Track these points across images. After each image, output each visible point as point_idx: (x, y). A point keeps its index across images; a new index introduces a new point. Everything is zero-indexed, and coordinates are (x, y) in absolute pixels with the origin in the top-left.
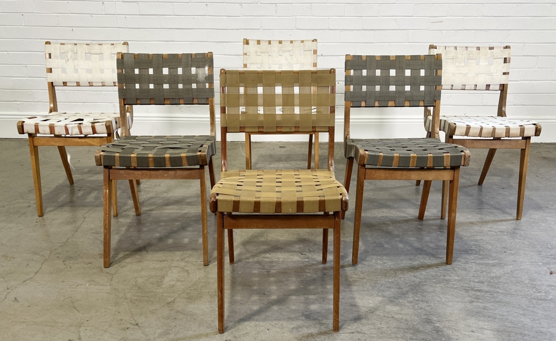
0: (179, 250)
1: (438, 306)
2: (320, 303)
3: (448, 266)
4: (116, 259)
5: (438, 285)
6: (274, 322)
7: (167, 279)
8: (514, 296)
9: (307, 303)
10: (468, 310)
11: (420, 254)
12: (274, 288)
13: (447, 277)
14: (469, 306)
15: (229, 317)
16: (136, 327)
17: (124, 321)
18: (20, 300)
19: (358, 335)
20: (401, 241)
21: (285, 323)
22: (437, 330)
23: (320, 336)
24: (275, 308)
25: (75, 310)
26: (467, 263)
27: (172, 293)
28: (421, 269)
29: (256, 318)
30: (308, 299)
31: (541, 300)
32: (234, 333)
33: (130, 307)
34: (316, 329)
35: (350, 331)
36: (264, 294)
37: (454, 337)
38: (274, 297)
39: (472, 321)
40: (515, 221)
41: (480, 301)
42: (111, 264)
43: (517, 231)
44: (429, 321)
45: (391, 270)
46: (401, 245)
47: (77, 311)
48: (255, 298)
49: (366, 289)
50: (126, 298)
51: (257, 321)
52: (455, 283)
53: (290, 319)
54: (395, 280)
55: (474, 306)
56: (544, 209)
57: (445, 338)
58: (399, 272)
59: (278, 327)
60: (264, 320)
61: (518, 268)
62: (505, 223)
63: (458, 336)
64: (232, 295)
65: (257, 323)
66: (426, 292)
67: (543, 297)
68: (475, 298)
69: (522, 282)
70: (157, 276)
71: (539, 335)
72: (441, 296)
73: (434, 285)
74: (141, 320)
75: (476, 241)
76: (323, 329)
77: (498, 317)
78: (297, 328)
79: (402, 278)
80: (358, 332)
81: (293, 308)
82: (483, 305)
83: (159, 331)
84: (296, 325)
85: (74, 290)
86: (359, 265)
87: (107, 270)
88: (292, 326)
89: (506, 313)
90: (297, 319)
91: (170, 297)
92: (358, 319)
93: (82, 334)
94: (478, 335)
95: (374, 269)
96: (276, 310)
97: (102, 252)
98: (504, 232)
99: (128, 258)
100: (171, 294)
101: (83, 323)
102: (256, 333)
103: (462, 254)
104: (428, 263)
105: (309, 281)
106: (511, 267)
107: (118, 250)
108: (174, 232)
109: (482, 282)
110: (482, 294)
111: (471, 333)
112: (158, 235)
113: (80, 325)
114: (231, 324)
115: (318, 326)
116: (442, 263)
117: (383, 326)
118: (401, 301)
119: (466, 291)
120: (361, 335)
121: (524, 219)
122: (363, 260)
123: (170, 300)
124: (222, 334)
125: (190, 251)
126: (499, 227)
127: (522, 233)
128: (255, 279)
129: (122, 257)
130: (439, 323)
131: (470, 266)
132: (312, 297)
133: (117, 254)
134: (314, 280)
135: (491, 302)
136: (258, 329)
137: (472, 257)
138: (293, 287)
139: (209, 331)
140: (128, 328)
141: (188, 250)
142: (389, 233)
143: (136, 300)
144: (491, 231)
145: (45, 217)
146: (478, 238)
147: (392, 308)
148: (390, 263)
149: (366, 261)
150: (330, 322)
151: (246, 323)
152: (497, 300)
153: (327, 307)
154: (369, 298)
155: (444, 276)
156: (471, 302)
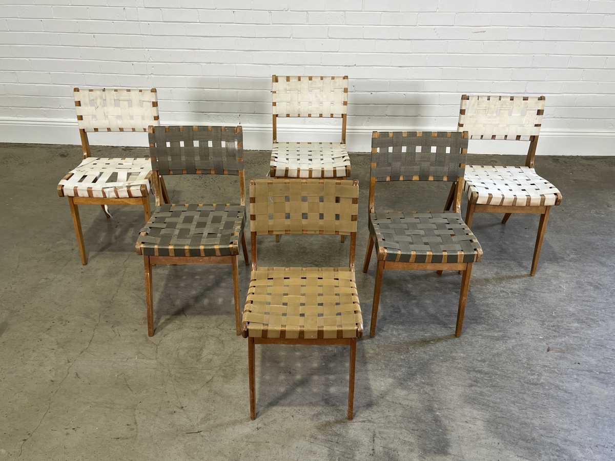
0: (215, 314)
1: (441, 390)
2: (338, 385)
3: (457, 339)
4: (159, 324)
5: (444, 364)
6: (298, 408)
7: (205, 352)
8: (510, 379)
9: (327, 385)
10: (466, 396)
11: (433, 323)
12: (299, 365)
13: (454, 354)
14: (468, 391)
15: (260, 400)
16: (182, 411)
17: (170, 404)
18: (80, 375)
19: (369, 424)
20: (417, 305)
21: (306, 409)
22: (437, 420)
23: (336, 425)
24: (299, 390)
25: (128, 389)
26: (474, 335)
27: (210, 369)
28: (432, 343)
29: (282, 402)
30: (327, 379)
31: (533, 384)
32: (264, 419)
33: (175, 387)
34: (333, 417)
35: (362, 420)
36: (290, 373)
37: (450, 428)
38: (298, 377)
39: (468, 410)
40: (528, 278)
41: (479, 385)
42: (155, 330)
43: (528, 292)
44: (430, 410)
45: (404, 343)
46: (416, 311)
47: (130, 390)
48: (282, 377)
49: (380, 368)
50: (171, 376)
51: (283, 405)
52: (459, 361)
53: (311, 404)
54: (406, 357)
55: (472, 391)
56: (559, 260)
57: (442, 429)
58: (411, 347)
59: (301, 413)
60: (289, 405)
61: (519, 343)
62: (518, 280)
63: (452, 427)
64: (263, 374)
65: (284, 408)
66: (432, 372)
67: (535, 381)
68: (474, 381)
69: (520, 360)
70: (196, 348)
71: (523, 427)
72: (445, 378)
73: (440, 364)
74: (185, 402)
75: (487, 305)
76: (340, 417)
77: (491, 405)
78: (317, 415)
79: (413, 354)
80: (369, 420)
81: (315, 390)
82: (480, 390)
83: (201, 416)
84: (317, 411)
85: (125, 364)
86: (376, 337)
87: (151, 339)
88: (313, 413)
89: (498, 400)
90: (317, 405)
91: (209, 374)
92: (369, 405)
93: (137, 419)
94: (470, 426)
95: (389, 342)
96: (300, 393)
97: (146, 316)
98: (515, 293)
99: (169, 323)
100: (209, 371)
101: (136, 405)
102: (282, 420)
103: (471, 323)
104: (439, 335)
105: (331, 357)
106: (513, 341)
107: (160, 313)
108: (209, 289)
109: (484, 361)
110: (482, 376)
111: (464, 424)
112: (194, 292)
113: (134, 408)
114: (261, 409)
115: (335, 413)
116: (451, 335)
117: (391, 415)
118: (410, 384)
119: (469, 372)
120: (371, 424)
121: (537, 275)
122: (380, 330)
123: (209, 378)
124: (254, 421)
125: (224, 316)
126: (512, 286)
127: (532, 295)
128: (283, 354)
129: (164, 323)
130: (439, 411)
131: (476, 340)
132: (332, 377)
133: (159, 318)
134: (335, 355)
135: (487, 387)
136: (284, 415)
137: (480, 327)
138: (315, 365)
139: (242, 417)
140: (174, 412)
141: (222, 314)
142: (407, 293)
143: (180, 378)
144: (503, 292)
145: (89, 265)
146: (490, 301)
147: (400, 393)
148: (405, 334)
149: (383, 331)
150: (346, 408)
151: (274, 408)
152: (494, 383)
153: (344, 389)
154: (382, 379)
155: (451, 352)
156: (471, 386)
